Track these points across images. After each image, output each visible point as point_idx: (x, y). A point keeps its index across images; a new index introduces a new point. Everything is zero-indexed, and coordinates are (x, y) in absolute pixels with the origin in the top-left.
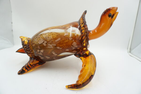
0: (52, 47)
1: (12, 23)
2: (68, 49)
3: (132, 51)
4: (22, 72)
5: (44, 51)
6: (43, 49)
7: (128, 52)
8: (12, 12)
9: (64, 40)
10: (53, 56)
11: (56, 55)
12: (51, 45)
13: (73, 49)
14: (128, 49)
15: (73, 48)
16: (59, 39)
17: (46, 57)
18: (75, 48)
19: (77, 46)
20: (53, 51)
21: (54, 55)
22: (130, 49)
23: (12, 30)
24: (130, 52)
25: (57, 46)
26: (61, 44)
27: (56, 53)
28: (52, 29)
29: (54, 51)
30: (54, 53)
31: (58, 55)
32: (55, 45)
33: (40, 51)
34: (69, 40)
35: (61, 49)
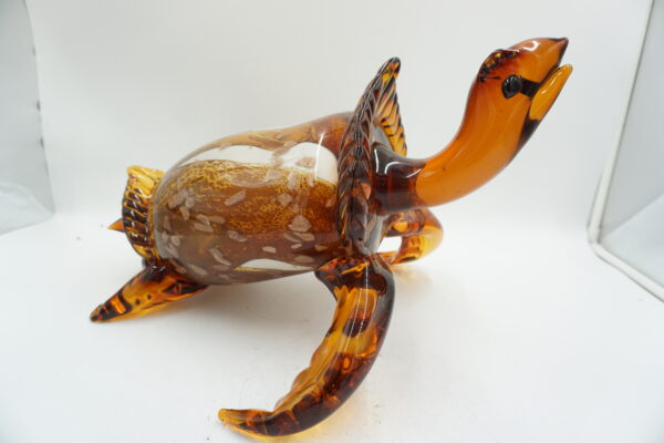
2: (273, 246)
5: (182, 241)
6: (180, 233)
8: (34, 52)
12: (207, 220)
13: (295, 247)
15: (295, 243)
17: (193, 267)
18: (304, 243)
19: (310, 238)
20: (213, 247)
21: (218, 263)
22: (601, 227)
23: (42, 142)
24: (599, 241)
25: (231, 224)
26: (244, 219)
27: (225, 258)
29: (218, 249)
30: (217, 256)
32: (221, 220)
33: (169, 241)
34: (278, 203)
35: (245, 243)
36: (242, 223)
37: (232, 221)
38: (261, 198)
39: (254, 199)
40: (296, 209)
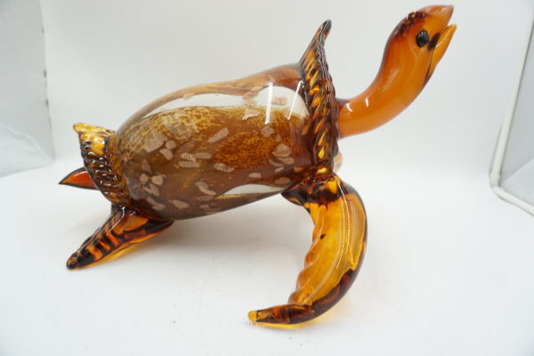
0: (198, 165)
1: (45, 74)
2: (258, 172)
3: (509, 181)
4: (81, 260)
5: (164, 180)
6: (163, 173)
7: (492, 186)
8: (43, 31)
9: (243, 137)
10: (198, 198)
11: (212, 193)
12: (190, 156)
13: (277, 170)
14: (490, 171)
15: (278, 167)
16: (223, 133)
17: (176, 202)
18: (285, 166)
19: (291, 161)
20: (199, 180)
21: (203, 194)
22: (501, 173)
23: (47, 103)
24: (500, 184)
25: (216, 159)
26: (230, 153)
27: (210, 188)
28: (196, 94)
29: (204, 181)
30: (203, 188)
31: (220, 197)
32: (208, 156)
33: (150, 181)
34: (260, 135)
35: (231, 173)
36: (227, 156)
37: (218, 156)
38: (242, 133)
39: (237, 135)
40: (278, 138)
